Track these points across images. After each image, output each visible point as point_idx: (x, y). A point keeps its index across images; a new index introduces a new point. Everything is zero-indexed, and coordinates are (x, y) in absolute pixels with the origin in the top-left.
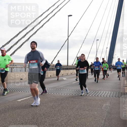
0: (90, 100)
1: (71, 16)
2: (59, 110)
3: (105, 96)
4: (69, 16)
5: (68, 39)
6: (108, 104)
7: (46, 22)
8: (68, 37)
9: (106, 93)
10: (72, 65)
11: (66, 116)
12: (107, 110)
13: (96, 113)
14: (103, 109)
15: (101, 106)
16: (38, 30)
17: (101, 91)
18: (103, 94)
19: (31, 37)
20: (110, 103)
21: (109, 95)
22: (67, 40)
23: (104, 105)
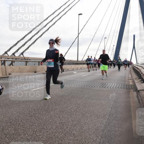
0: (98, 90)
1: (82, 14)
2: (69, 99)
3: (112, 87)
4: (79, 14)
5: (78, 36)
6: (114, 94)
7: (58, 20)
8: (79, 34)
9: (112, 85)
10: (82, 60)
11: (75, 104)
12: (114, 99)
13: (103, 102)
14: (110, 98)
15: (108, 96)
16: (50, 27)
17: (108, 83)
18: (110, 86)
19: (43, 33)
20: (116, 94)
21: (115, 86)
23: (111, 95)
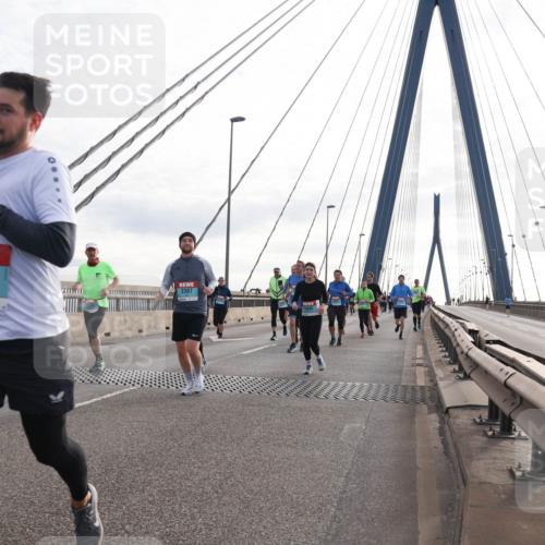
0: (301, 409)
1: (242, 119)
2: (194, 444)
3: (350, 397)
4: (234, 120)
5: (229, 200)
6: (359, 424)
7: (153, 141)
8: (230, 193)
9: (353, 386)
10: (243, 291)
11: (217, 464)
12: (356, 444)
13: (318, 453)
14: (341, 439)
15: (337, 431)
16: (123, 166)
17: (339, 380)
18: (345, 391)
19: (98, 189)
20: (367, 421)
21: (363, 392)
22: (227, 205)
23: (347, 427)
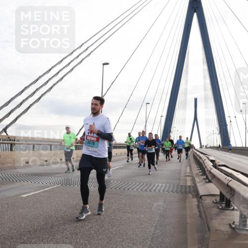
0: (134, 196)
1: (108, 64)
3: (157, 191)
4: (104, 64)
6: (161, 203)
7: (67, 73)
9: (158, 186)
12: (160, 212)
13: (142, 216)
14: (153, 210)
15: (151, 206)
16: (54, 85)
18: (154, 188)
19: (43, 95)
20: (164, 202)
21: (163, 188)
23: (155, 204)
